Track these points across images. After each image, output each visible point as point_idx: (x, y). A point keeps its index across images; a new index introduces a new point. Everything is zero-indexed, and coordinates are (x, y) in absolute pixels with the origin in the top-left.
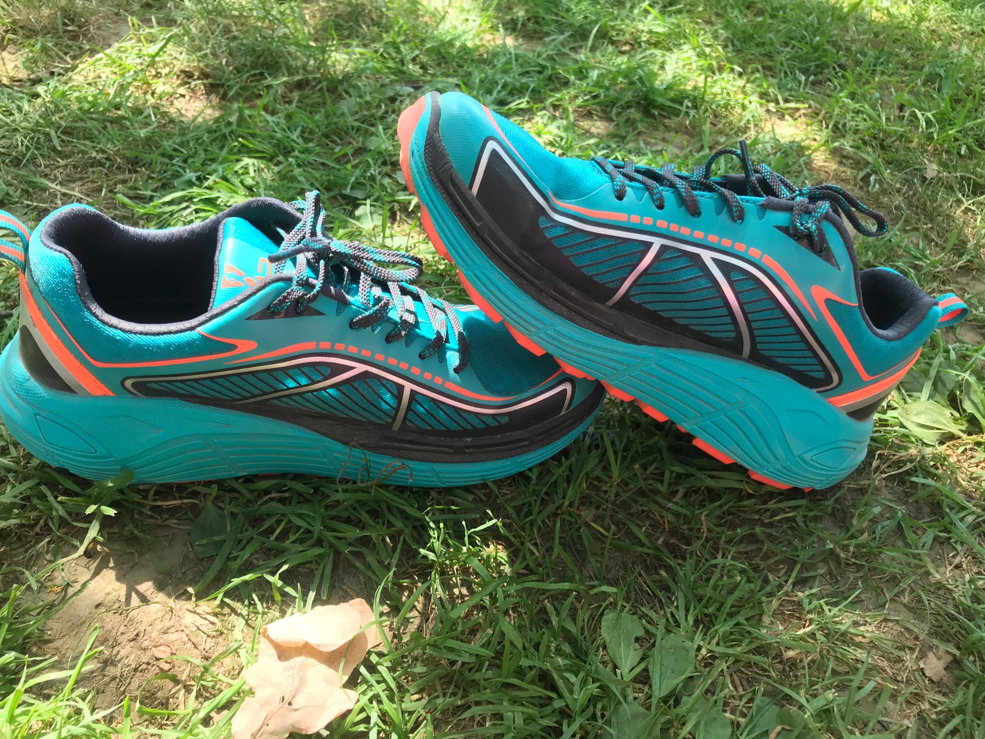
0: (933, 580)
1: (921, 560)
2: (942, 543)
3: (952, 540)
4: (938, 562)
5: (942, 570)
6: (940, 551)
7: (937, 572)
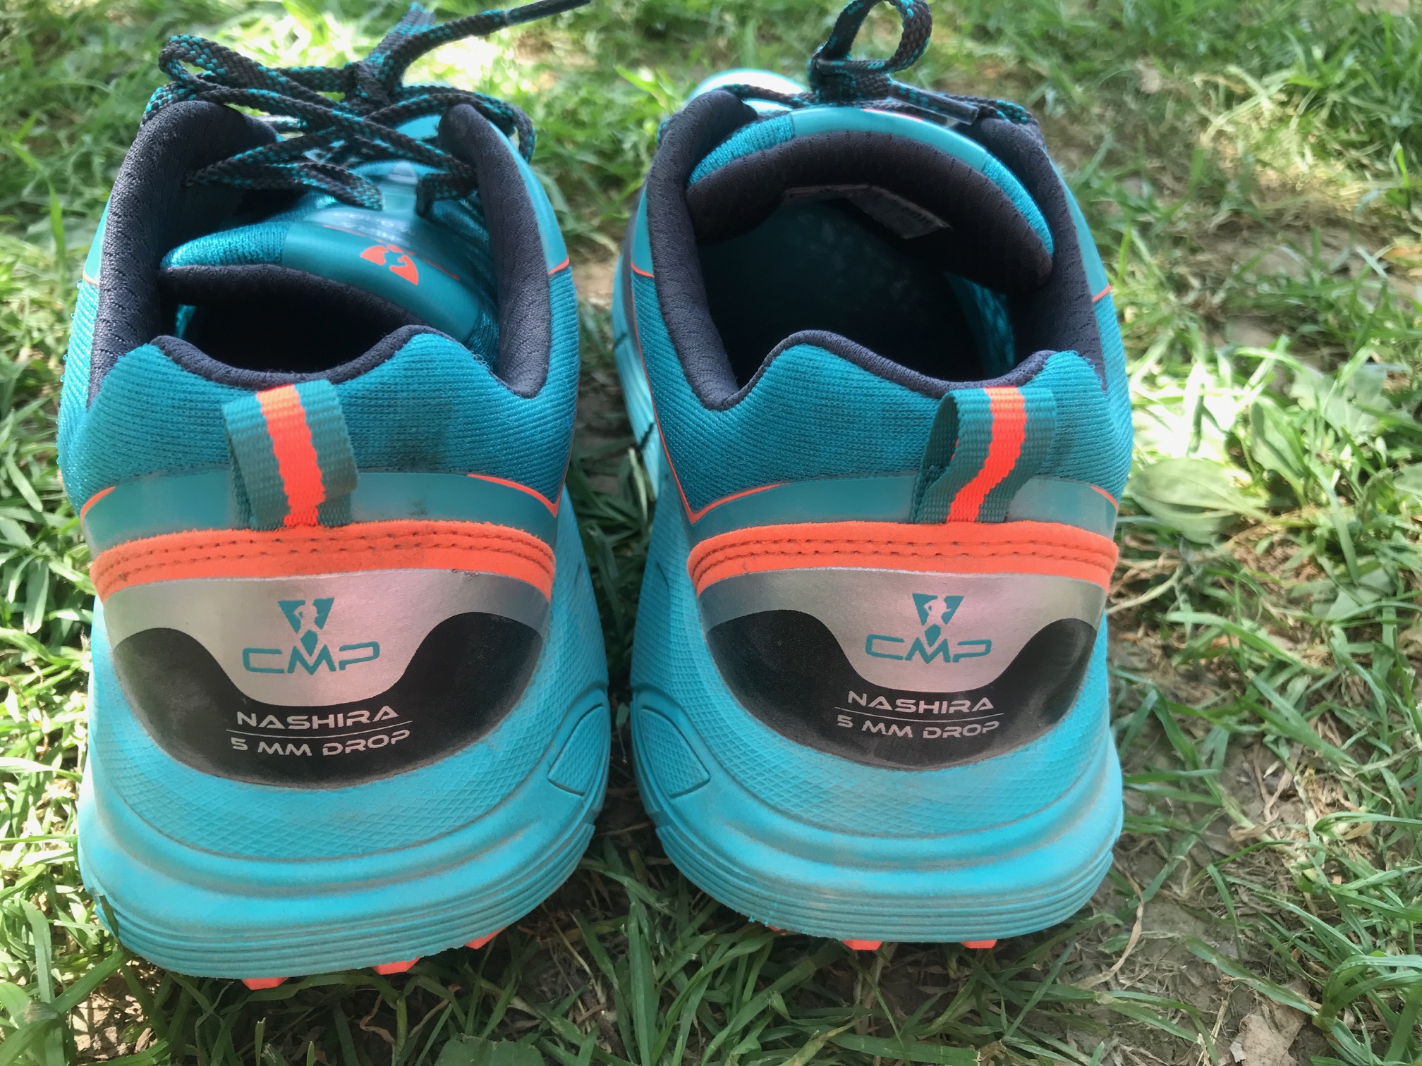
0: (1237, 836)
1: (1207, 793)
2: (1248, 747)
3: (1269, 738)
4: (1246, 792)
5: (1254, 807)
6: (1246, 765)
7: (1245, 814)
